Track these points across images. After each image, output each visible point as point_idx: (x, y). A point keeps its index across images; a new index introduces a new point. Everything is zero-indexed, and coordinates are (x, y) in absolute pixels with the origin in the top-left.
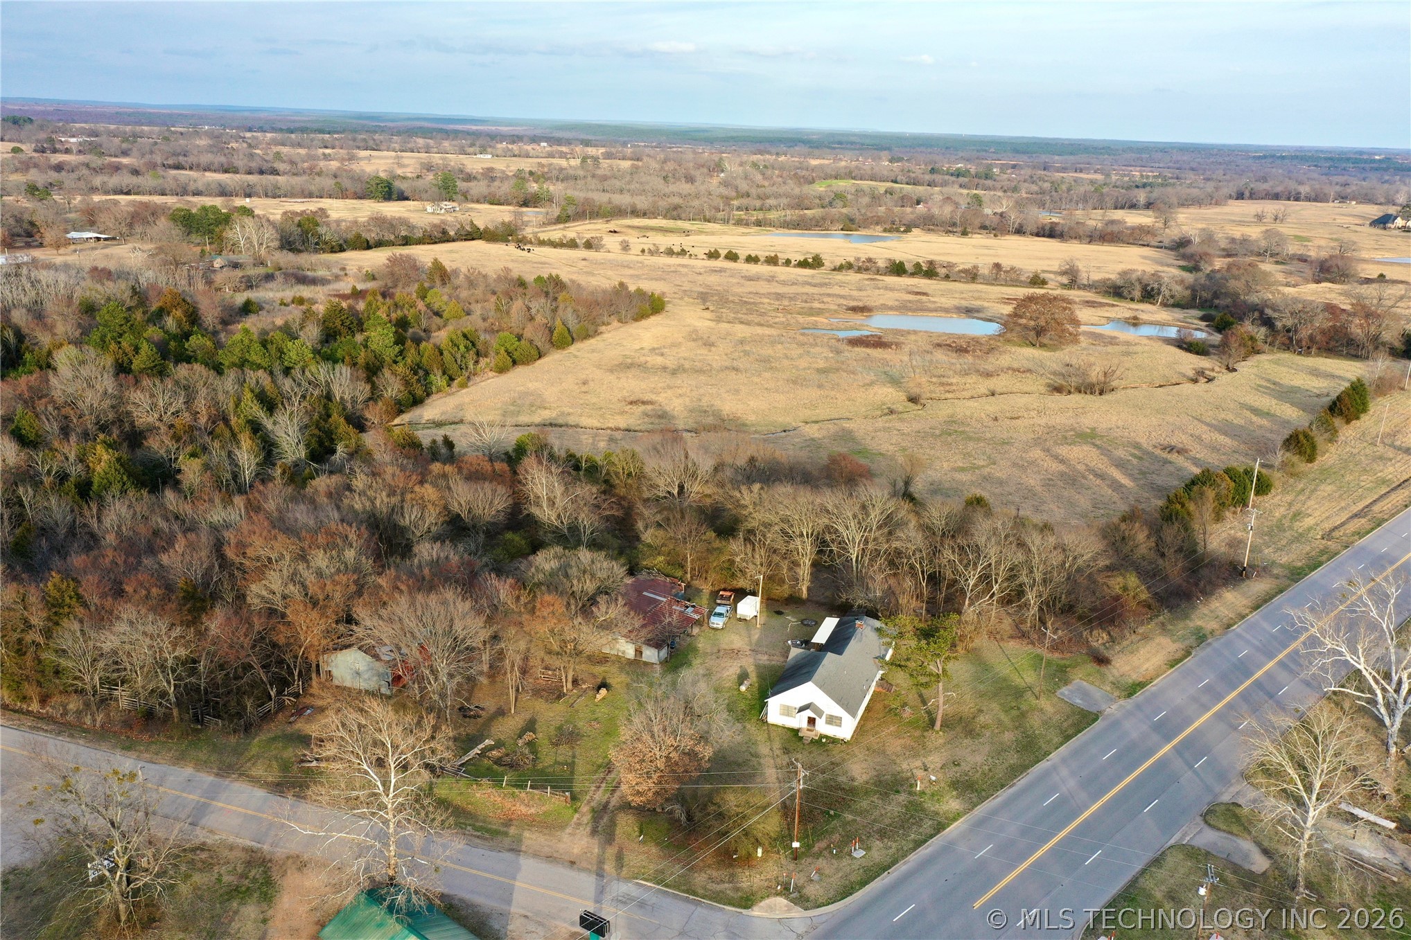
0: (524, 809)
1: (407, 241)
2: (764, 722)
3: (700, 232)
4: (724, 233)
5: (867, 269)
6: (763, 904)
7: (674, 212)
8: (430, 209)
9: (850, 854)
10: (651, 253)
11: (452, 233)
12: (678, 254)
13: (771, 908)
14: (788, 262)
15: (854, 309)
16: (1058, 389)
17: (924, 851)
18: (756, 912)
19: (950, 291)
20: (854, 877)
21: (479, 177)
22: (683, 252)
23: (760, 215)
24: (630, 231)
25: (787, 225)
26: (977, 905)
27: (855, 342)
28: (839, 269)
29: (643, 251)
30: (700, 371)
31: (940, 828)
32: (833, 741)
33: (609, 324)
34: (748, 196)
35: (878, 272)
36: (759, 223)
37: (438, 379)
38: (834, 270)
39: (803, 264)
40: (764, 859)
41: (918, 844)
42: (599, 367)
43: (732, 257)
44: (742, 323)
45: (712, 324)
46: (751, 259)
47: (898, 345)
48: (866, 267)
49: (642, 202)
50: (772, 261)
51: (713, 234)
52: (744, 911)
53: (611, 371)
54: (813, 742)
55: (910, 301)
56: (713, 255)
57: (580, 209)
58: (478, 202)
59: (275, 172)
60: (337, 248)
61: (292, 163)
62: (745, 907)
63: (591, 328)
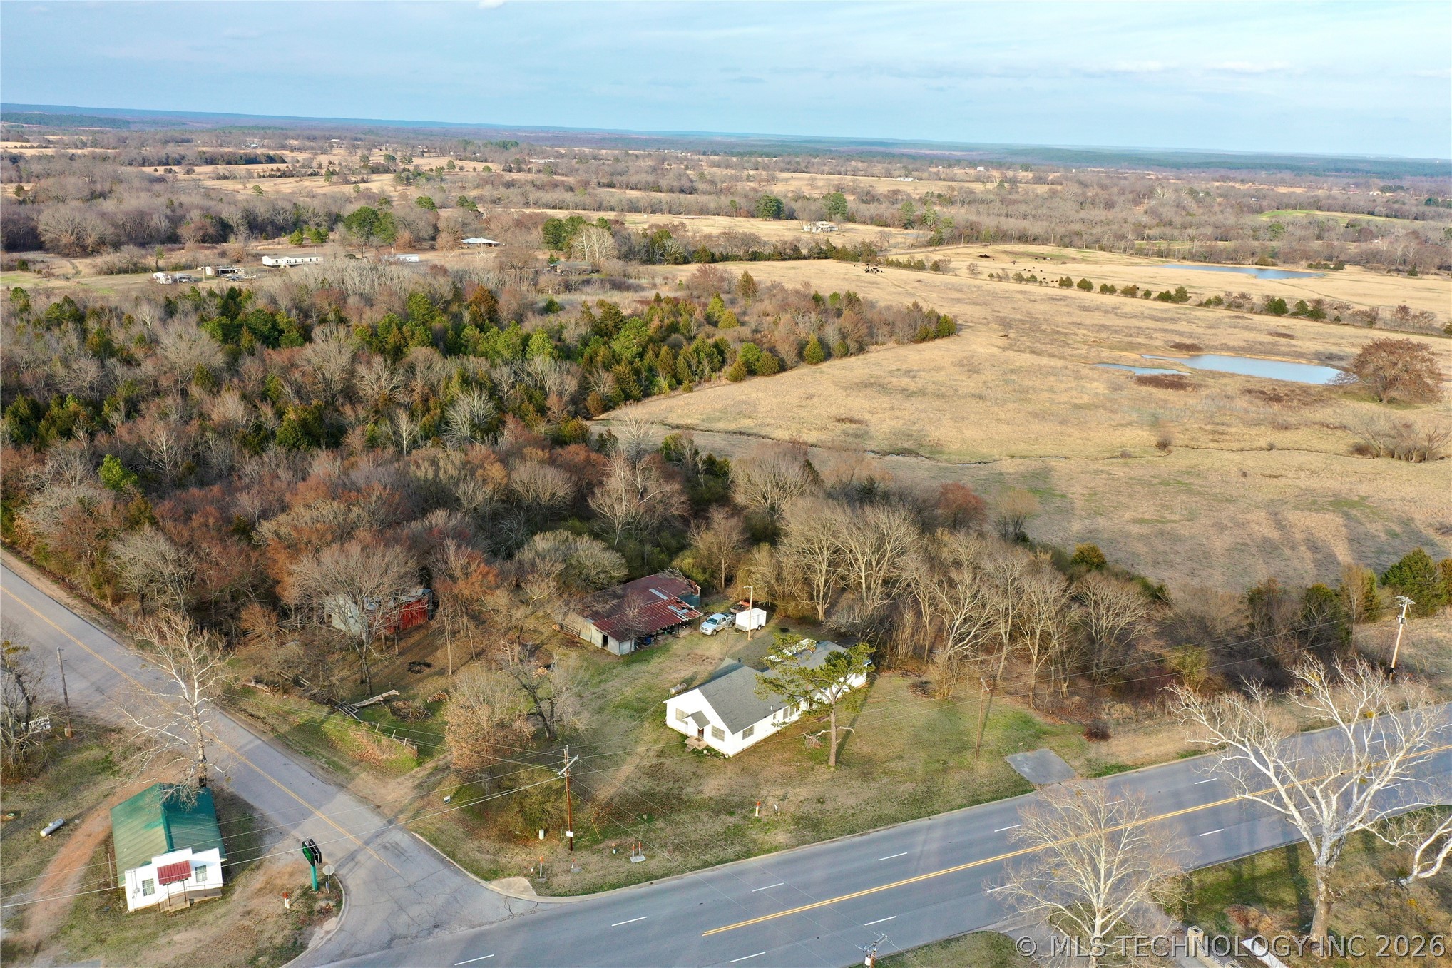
0: (378, 754)
1: (755, 257)
2: (664, 724)
3: (1083, 260)
4: (1110, 262)
5: (1239, 306)
6: (504, 880)
7: (1067, 241)
8: (807, 228)
9: (628, 858)
10: (1000, 278)
11: (805, 251)
12: (1028, 280)
13: (509, 886)
14: (1147, 295)
15: (1180, 347)
16: (1361, 450)
17: (707, 873)
18: (493, 885)
19: (1329, 335)
20: (610, 879)
21: (882, 199)
22: (1033, 279)
23: (1163, 245)
24: (1004, 257)
25: (1193, 257)
26: (708, 933)
27: (1143, 381)
28: (1207, 304)
29: (991, 276)
30: (940, 396)
31: (748, 854)
32: (714, 753)
33: (883, 343)
34: (1171, 223)
35: (1251, 310)
36: (1160, 254)
37: (662, 382)
38: (1200, 305)
39: (1165, 297)
40: (542, 843)
41: (706, 865)
42: (835, 384)
43: (1085, 286)
44: (1033, 352)
45: (995, 351)
46: (1106, 290)
47: (1196, 387)
48: (1237, 303)
49: (1036, 228)
50: (1131, 292)
51: (1096, 262)
52: (483, 883)
53: (845, 389)
54: (695, 751)
55: (1261, 343)
56: (1066, 283)
57: (956, 232)
58: (864, 222)
59: (692, 191)
60: (681, 260)
61: (712, 182)
62: (486, 879)
63: (853, 346)
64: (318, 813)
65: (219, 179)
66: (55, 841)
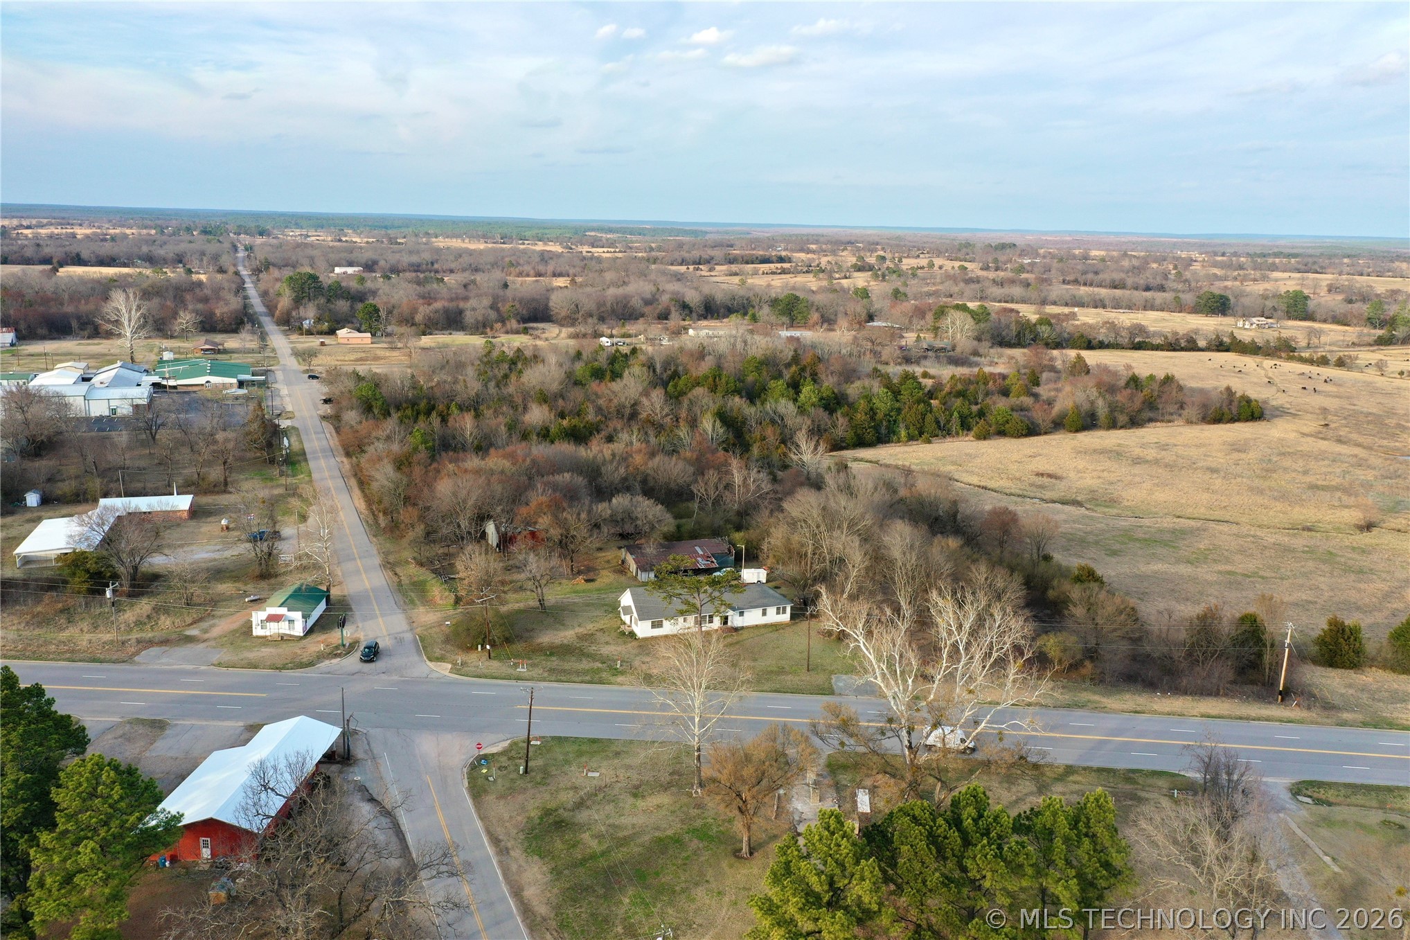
0: (438, 600)
6: (439, 663)
8: (1240, 324)
9: (516, 668)
13: (439, 666)
18: (431, 664)
29: (1402, 373)
32: (632, 635)
33: (1169, 421)
37: (902, 432)
45: (1291, 436)
52: (427, 661)
54: (621, 632)
62: (430, 660)
63: (1122, 419)
64: (380, 619)
65: (731, 275)
66: (251, 604)
